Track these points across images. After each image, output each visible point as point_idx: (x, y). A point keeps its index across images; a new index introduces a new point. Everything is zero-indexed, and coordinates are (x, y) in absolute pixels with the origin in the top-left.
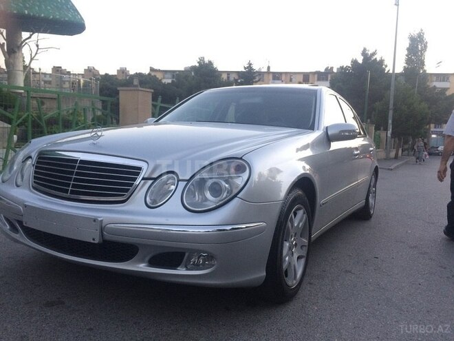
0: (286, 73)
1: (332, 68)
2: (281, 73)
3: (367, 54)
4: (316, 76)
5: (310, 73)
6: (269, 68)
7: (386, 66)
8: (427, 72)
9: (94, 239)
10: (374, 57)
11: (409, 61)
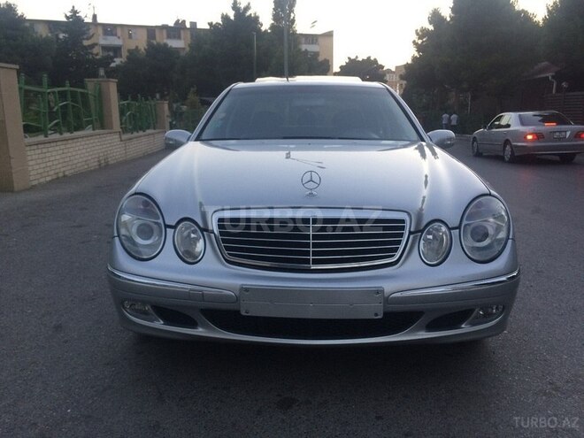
0: (122, 26)
1: (184, 21)
2: (114, 26)
3: (239, 8)
4: (165, 32)
5: (156, 27)
6: (95, 17)
7: (262, 25)
8: (298, 32)
9: (376, 315)
10: (248, 14)
11: (276, 17)
